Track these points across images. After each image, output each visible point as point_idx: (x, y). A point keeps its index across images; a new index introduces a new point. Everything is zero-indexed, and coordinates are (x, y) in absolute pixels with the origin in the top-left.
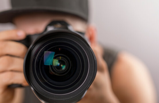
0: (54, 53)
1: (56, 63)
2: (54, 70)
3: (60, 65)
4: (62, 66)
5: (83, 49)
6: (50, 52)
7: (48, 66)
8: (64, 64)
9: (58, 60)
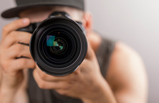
0: (54, 37)
1: (56, 44)
2: (54, 50)
3: (59, 46)
4: (60, 47)
5: (77, 33)
6: (51, 36)
7: (50, 47)
8: (62, 45)
9: (57, 42)
